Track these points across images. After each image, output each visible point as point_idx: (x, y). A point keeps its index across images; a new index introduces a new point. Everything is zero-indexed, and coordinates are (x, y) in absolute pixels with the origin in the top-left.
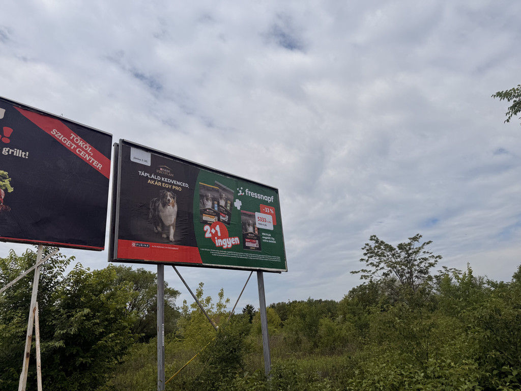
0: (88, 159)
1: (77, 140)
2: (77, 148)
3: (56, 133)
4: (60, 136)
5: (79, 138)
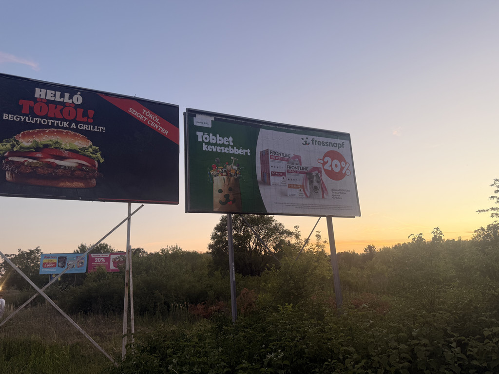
0: (157, 127)
1: (148, 114)
2: (148, 120)
3: (132, 111)
4: (135, 113)
5: (149, 112)
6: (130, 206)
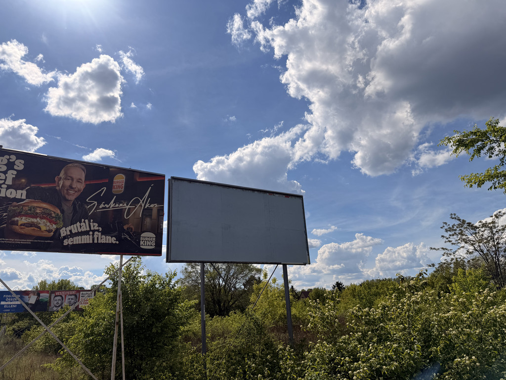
6: (121, 258)
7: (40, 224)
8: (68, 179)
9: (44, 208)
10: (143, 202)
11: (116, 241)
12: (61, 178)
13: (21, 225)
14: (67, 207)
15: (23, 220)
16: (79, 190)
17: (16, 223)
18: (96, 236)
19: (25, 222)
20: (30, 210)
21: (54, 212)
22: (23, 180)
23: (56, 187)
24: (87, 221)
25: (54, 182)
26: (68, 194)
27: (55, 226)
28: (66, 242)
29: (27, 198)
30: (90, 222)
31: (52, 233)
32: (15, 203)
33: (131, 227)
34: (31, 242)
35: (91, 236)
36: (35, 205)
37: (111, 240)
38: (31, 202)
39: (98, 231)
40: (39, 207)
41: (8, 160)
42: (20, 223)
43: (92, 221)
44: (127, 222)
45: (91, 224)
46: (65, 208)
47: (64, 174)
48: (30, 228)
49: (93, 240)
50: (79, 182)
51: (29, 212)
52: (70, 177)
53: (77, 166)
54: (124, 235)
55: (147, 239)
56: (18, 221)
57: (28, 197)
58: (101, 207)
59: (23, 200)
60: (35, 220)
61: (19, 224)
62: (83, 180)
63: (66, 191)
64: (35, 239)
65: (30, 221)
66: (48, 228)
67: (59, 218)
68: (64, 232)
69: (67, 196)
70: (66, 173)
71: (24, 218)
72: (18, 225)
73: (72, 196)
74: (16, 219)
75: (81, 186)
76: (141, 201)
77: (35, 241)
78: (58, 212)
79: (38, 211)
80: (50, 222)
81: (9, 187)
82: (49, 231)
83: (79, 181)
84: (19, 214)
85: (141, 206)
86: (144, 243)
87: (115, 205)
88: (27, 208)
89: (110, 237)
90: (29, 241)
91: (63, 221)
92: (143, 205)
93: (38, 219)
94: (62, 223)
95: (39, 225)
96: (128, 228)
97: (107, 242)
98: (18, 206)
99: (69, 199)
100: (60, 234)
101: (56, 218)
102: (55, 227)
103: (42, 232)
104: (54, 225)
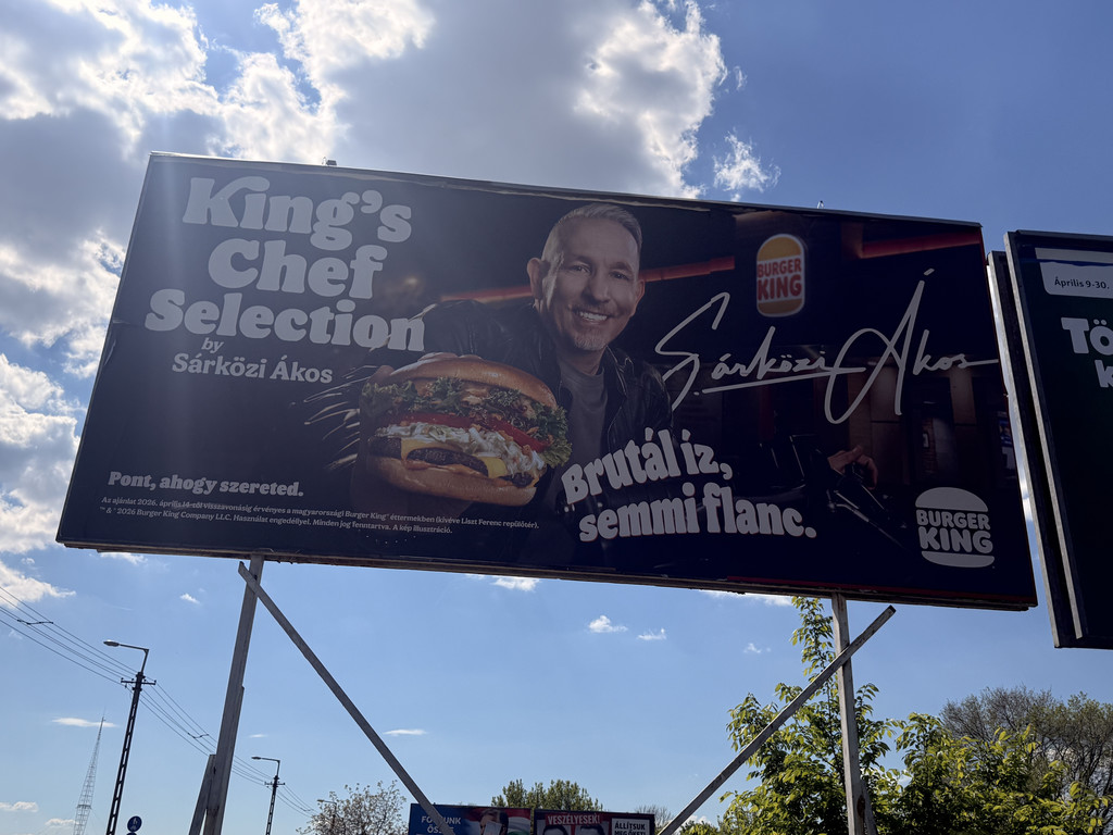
6: (841, 610)
7: (480, 449)
8: (577, 268)
9: (493, 388)
10: (899, 347)
11: (805, 524)
12: (547, 265)
13: (412, 455)
14: (582, 379)
15: (418, 436)
16: (622, 310)
17: (391, 448)
18: (710, 504)
19: (426, 442)
20: (442, 394)
21: (533, 402)
22: (412, 281)
23: (532, 300)
24: (664, 435)
25: (524, 280)
26: (580, 325)
27: (538, 461)
28: (589, 530)
29: (427, 350)
30: (677, 440)
31: (531, 491)
32: (385, 370)
33: (863, 460)
34: (452, 526)
35: (691, 504)
36: (459, 373)
37: (779, 520)
38: (443, 363)
39: (717, 478)
40: (477, 384)
41: (357, 208)
42: (406, 449)
43: (686, 434)
44: (840, 438)
45: (686, 448)
46: (573, 382)
47: (558, 250)
48: (444, 469)
49: (702, 518)
50: (617, 276)
51: (439, 402)
52: (581, 258)
53: (603, 216)
54: (837, 500)
55: (947, 519)
56: (398, 439)
57: (430, 343)
58: (716, 375)
59: (416, 356)
60: (460, 436)
61: (405, 452)
62: (634, 265)
63: (569, 316)
64: (464, 515)
65: (443, 438)
66: (513, 469)
67: (553, 426)
68: (577, 485)
69: (576, 334)
70: (564, 245)
71: (420, 426)
72: (399, 458)
73: (598, 335)
74: (392, 430)
75: (628, 294)
76: (891, 345)
77: (468, 522)
78: (549, 399)
79: (472, 399)
80: (520, 443)
81: (362, 309)
82: (520, 480)
83: (618, 272)
84: (403, 414)
85: (892, 365)
86: (938, 538)
87: (777, 365)
88: (430, 387)
89: (774, 509)
90: (442, 524)
91: (570, 437)
92: (902, 363)
93: (473, 431)
94: (564, 444)
95: (479, 456)
96: (847, 467)
97: (765, 530)
98: (399, 380)
99: (587, 346)
100: (562, 494)
101: (541, 423)
102: (541, 464)
103: (492, 482)
104: (534, 454)
